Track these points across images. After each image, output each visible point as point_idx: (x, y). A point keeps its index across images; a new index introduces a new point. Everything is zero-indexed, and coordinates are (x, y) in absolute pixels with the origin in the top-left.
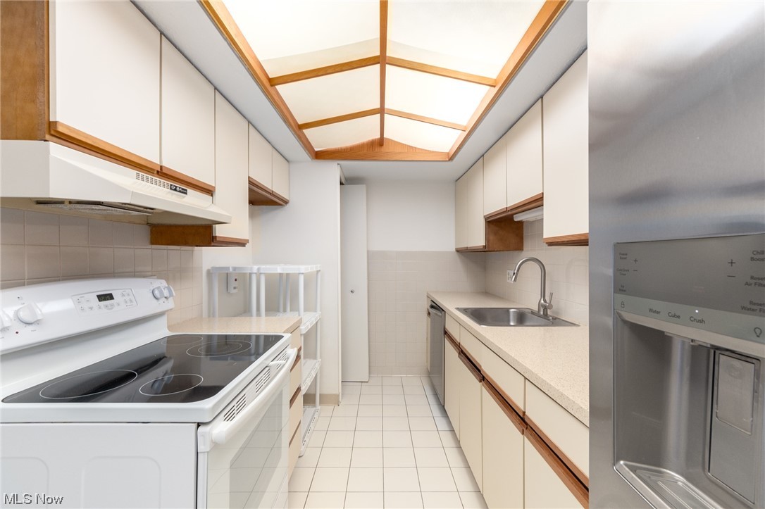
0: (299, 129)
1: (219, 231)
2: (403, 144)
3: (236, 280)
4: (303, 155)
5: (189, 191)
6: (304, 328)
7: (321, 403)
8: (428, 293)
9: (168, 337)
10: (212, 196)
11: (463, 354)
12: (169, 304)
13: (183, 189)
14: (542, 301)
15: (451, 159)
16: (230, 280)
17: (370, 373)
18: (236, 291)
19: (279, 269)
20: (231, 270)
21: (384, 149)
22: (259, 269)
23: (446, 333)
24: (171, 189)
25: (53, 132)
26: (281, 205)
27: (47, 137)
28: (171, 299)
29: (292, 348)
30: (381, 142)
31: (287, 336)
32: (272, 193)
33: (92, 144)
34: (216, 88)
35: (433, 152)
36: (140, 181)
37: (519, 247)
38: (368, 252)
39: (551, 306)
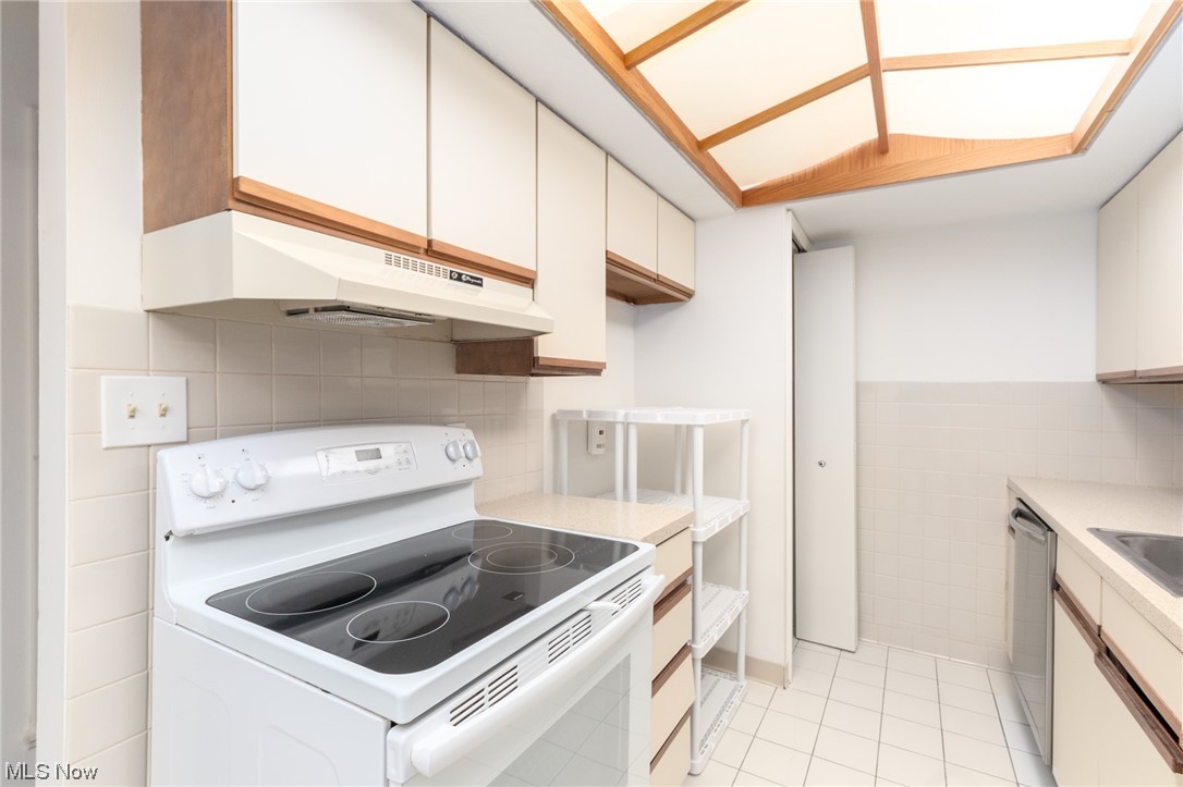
0: (698, 150)
1: (545, 349)
2: (940, 139)
3: (601, 433)
4: (718, 202)
5: (487, 280)
6: (703, 533)
7: (748, 673)
8: (1009, 480)
9: (476, 522)
10: (533, 288)
11: (1107, 656)
12: (475, 469)
13: (472, 277)
15: (1081, 146)
16: (590, 434)
17: (859, 633)
18: (601, 451)
19: (661, 416)
20: (585, 415)
21: (891, 159)
22: (626, 415)
23: (1056, 586)
24: (451, 278)
25: (237, 195)
26: (682, 300)
27: (231, 203)
28: (477, 462)
29: (657, 573)
30: (882, 146)
31: (646, 548)
32: (657, 279)
33: (300, 209)
34: (538, 100)
35: (1024, 141)
36: (393, 268)
38: (858, 385)
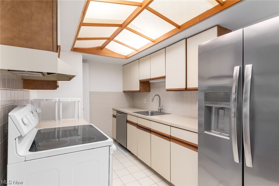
0: (77, 40)
8: (113, 108)
14: (159, 108)
15: (127, 58)
21: (103, 51)
22: (59, 100)
23: (128, 121)
30: (101, 48)
35: (121, 55)
37: (149, 91)
38: (90, 92)
39: (162, 109)
